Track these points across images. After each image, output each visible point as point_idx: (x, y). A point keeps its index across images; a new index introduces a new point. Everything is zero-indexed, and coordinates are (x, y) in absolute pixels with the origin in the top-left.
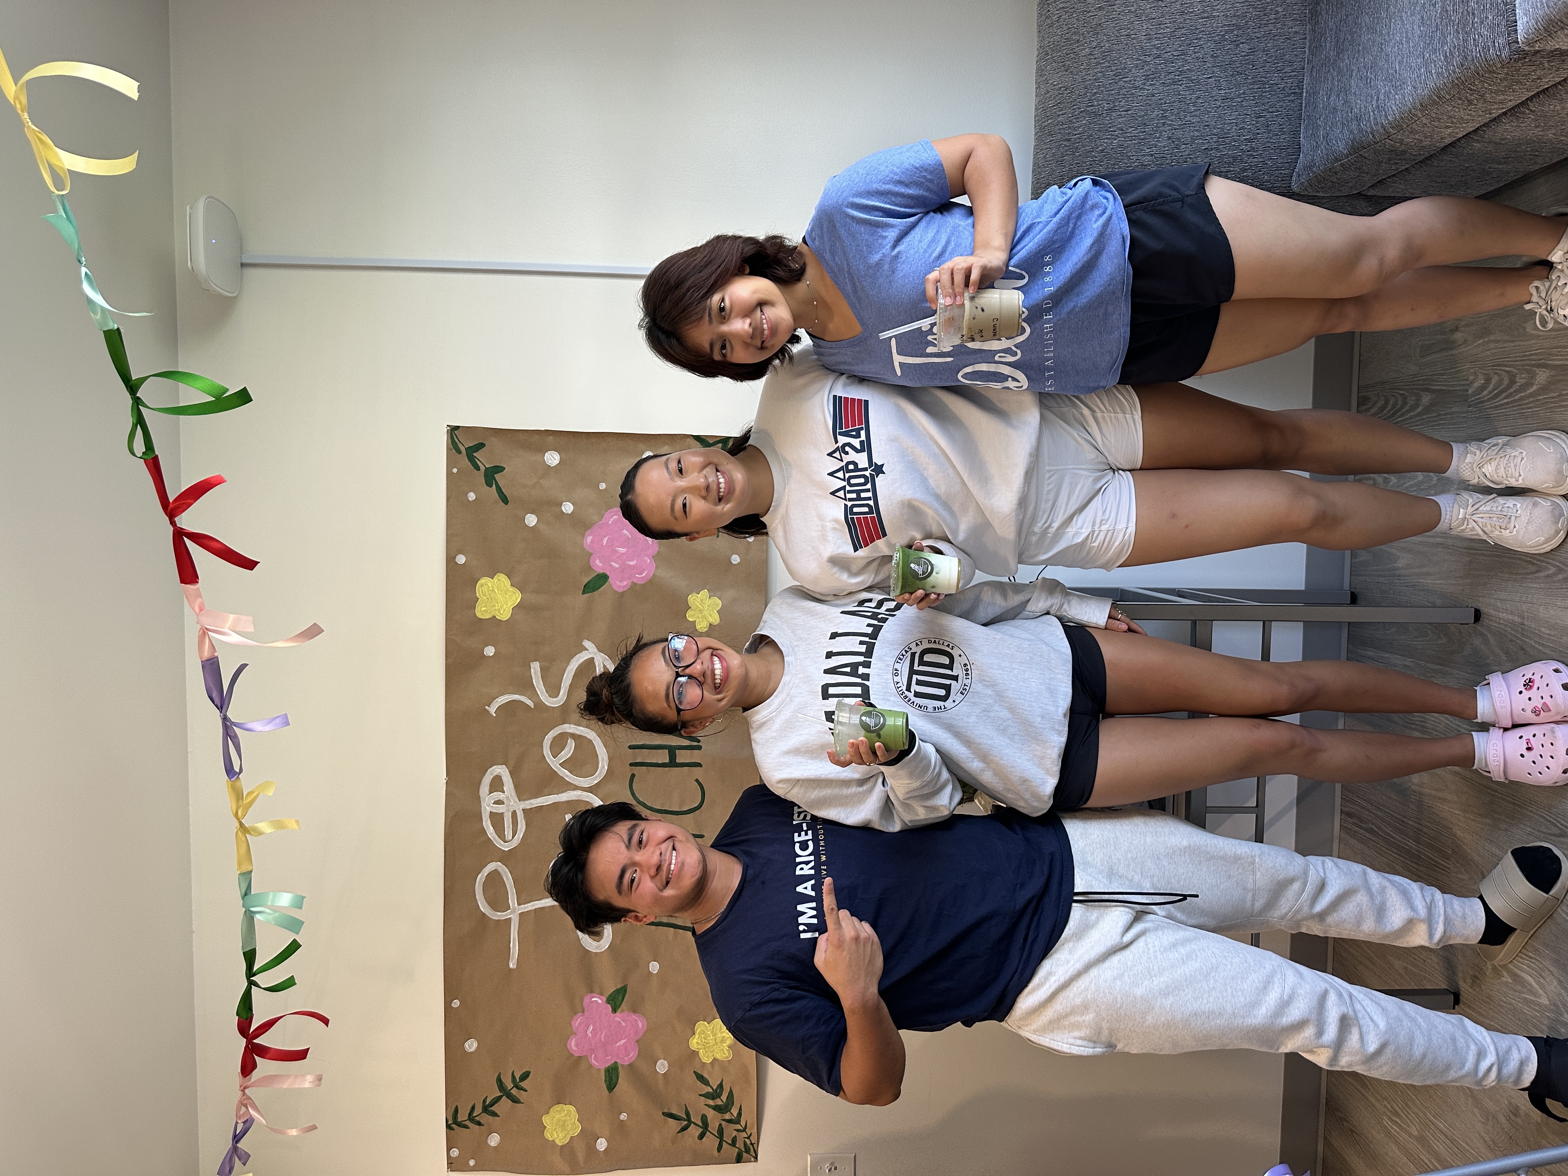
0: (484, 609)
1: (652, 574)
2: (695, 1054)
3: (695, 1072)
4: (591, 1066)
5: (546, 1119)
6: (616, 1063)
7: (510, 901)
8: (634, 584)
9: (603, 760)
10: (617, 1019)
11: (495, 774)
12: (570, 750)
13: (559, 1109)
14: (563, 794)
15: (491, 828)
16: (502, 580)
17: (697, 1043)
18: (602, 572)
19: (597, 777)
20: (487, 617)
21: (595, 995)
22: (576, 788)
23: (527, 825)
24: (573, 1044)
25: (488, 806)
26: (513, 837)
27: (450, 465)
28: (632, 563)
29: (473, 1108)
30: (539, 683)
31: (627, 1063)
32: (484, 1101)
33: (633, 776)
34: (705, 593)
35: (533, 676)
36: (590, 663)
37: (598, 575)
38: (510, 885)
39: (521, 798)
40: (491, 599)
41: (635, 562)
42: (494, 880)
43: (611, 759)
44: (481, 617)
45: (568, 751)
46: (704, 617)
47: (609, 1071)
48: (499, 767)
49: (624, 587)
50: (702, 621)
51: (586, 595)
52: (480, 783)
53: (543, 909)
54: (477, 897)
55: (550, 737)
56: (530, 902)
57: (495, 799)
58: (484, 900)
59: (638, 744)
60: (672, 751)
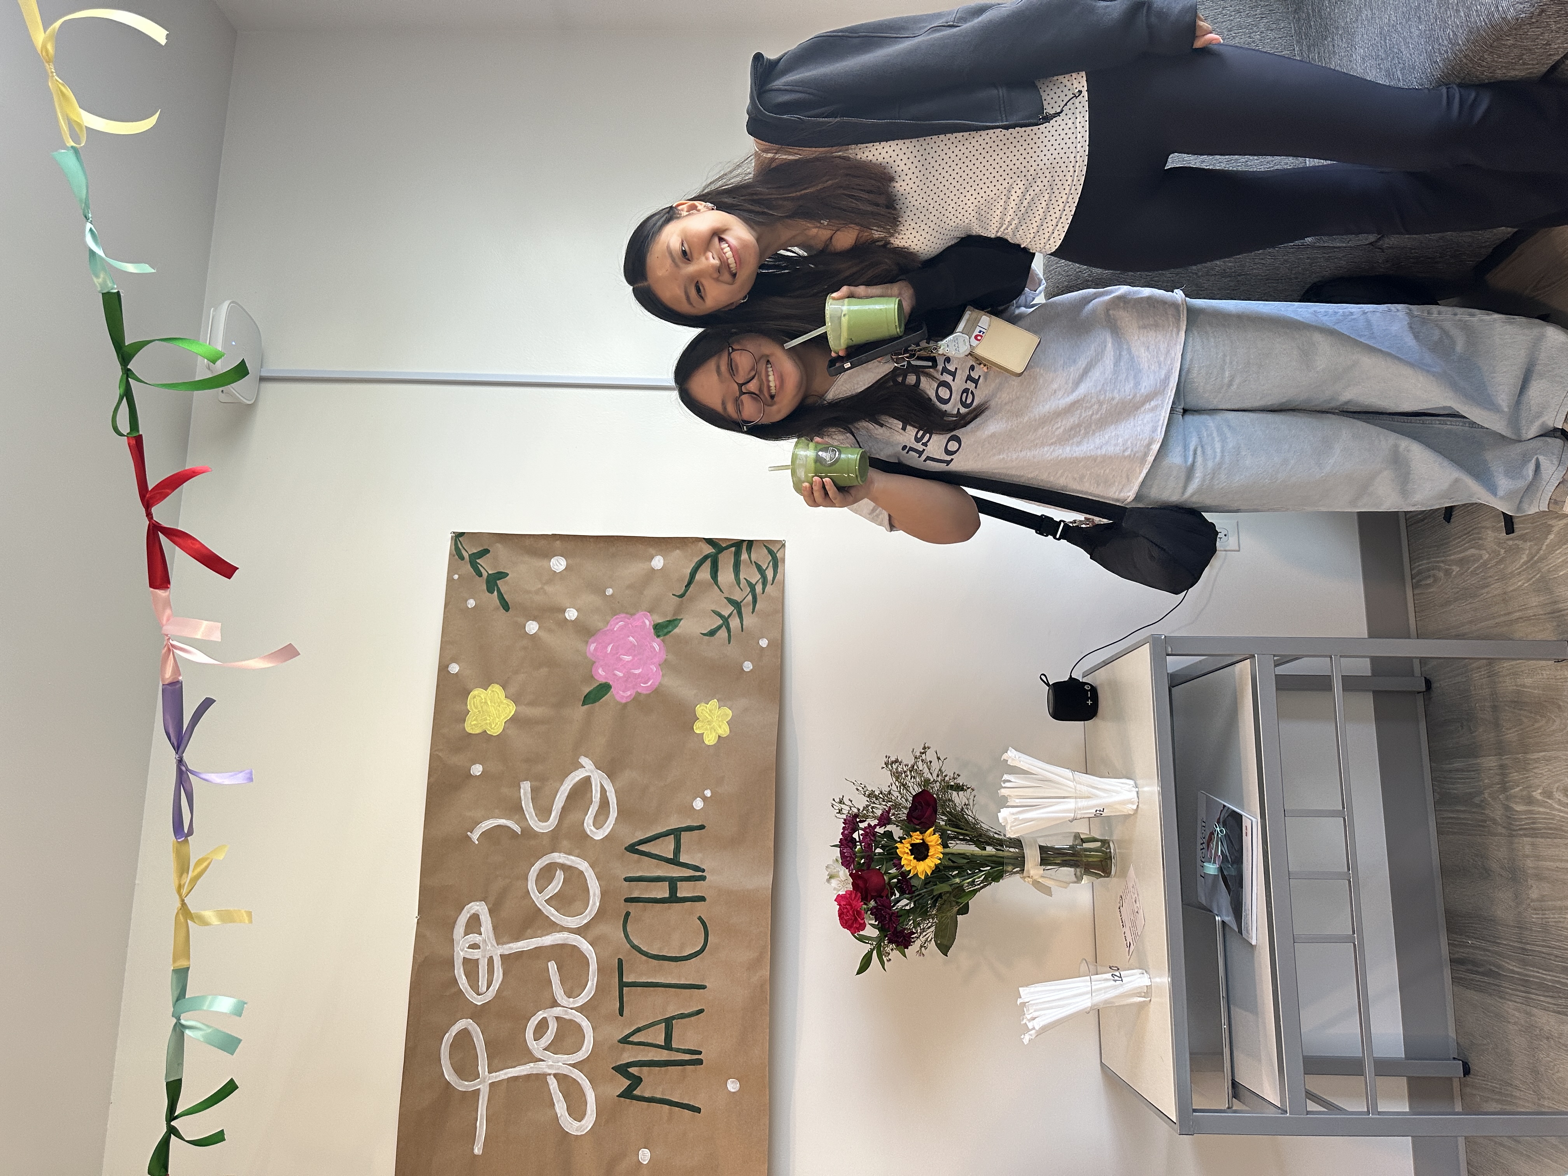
0: (474, 722)
1: (657, 684)
7: (479, 1068)
8: (638, 694)
9: (594, 895)
11: (472, 912)
12: (558, 884)
14: (547, 937)
15: (464, 977)
16: (496, 690)
18: (604, 681)
19: (586, 916)
20: (478, 731)
22: (563, 929)
23: (504, 974)
25: (462, 951)
26: (487, 989)
27: (451, 570)
28: (637, 672)
30: (528, 804)
33: (628, 914)
34: (714, 703)
35: (522, 798)
36: (586, 782)
37: (600, 684)
38: (481, 1050)
39: (499, 941)
40: (483, 711)
41: (640, 670)
42: (464, 1039)
43: (604, 894)
44: (471, 732)
45: (556, 885)
46: (713, 729)
48: (478, 904)
49: (627, 697)
50: (711, 733)
51: (586, 706)
52: (454, 922)
53: (516, 1079)
54: (443, 1062)
55: (537, 868)
56: (502, 1070)
57: (470, 942)
58: (450, 1066)
59: (635, 875)
60: (673, 883)
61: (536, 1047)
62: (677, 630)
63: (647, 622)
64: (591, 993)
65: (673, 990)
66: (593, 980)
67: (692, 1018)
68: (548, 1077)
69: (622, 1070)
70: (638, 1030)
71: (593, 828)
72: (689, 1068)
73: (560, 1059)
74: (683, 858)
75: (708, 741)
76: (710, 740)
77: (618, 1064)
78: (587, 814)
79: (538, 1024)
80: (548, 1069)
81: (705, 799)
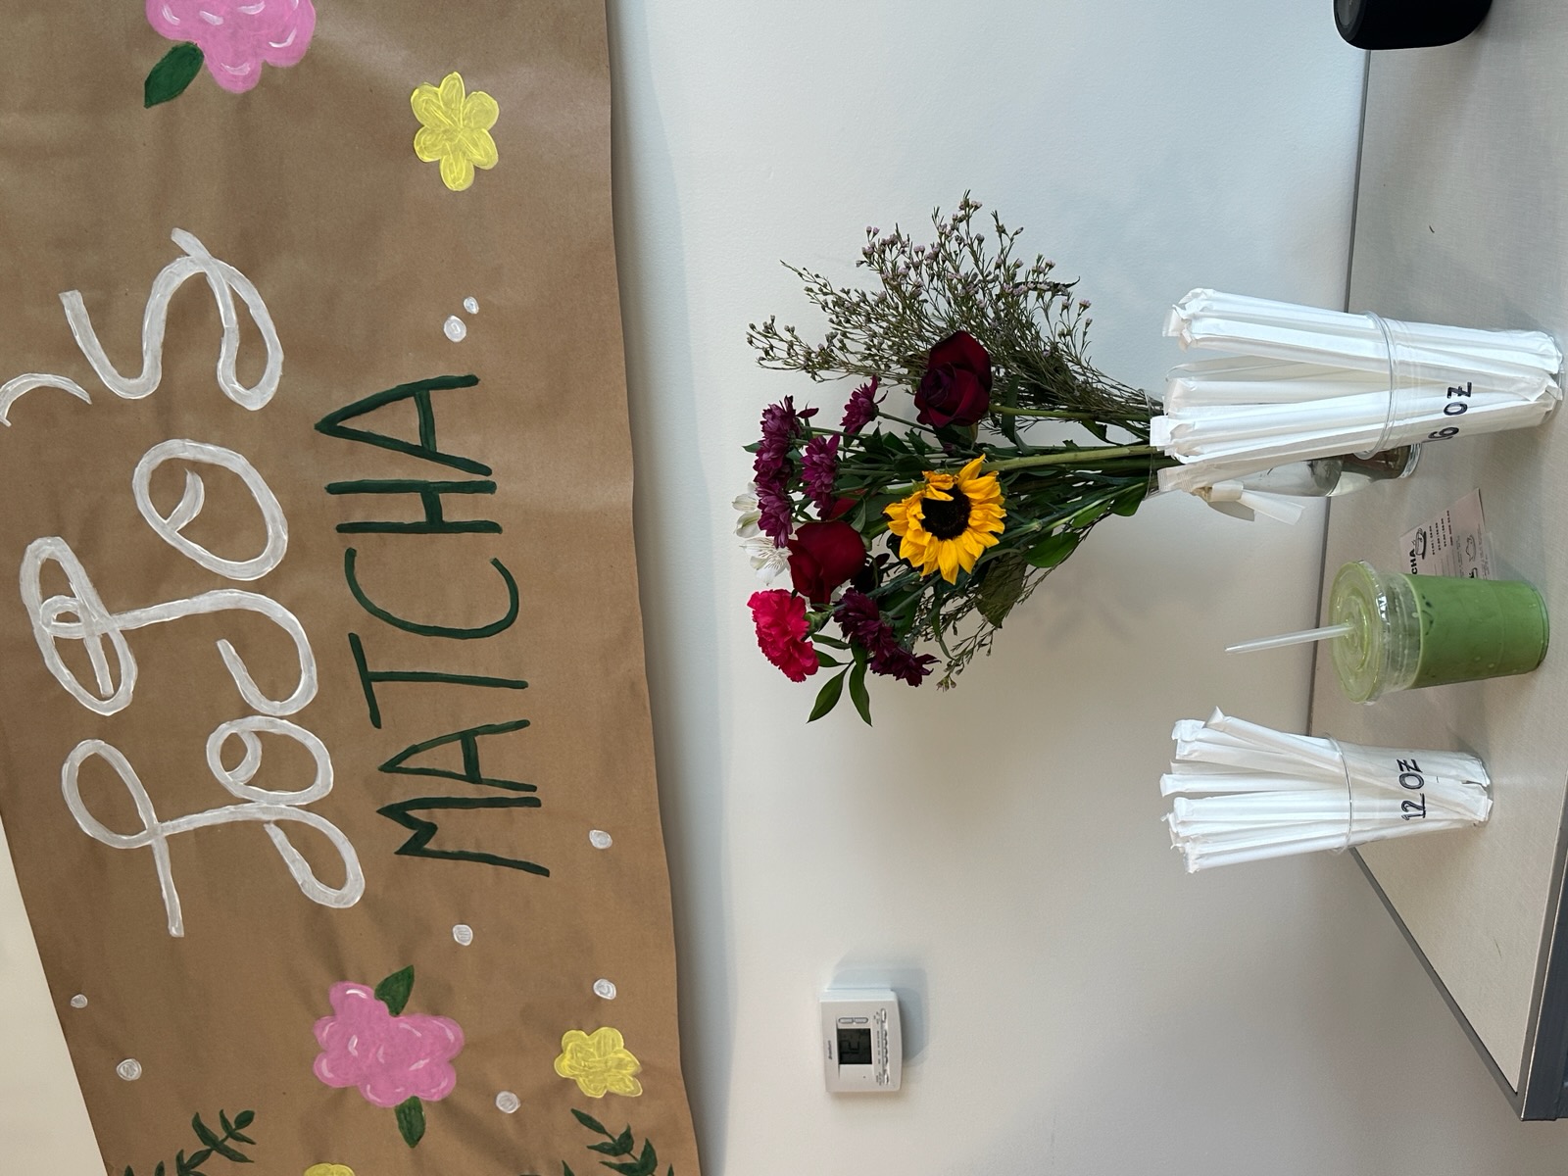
1: (308, 39)
2: (568, 1084)
3: (573, 1111)
4: (368, 1103)
6: (415, 1099)
7: (141, 814)
8: (269, 70)
9: (274, 520)
10: (403, 1025)
11: (44, 556)
12: (197, 498)
13: (321, 1172)
14: (203, 598)
15: (66, 671)
17: (570, 1067)
18: (182, 39)
19: (267, 558)
21: (351, 984)
22: (227, 583)
23: (139, 663)
24: (324, 1068)
25: (48, 625)
26: (116, 688)
28: (253, 10)
30: (90, 342)
31: (436, 1099)
32: (179, 1158)
33: (351, 555)
34: (453, 81)
35: (73, 327)
36: (197, 291)
37: (175, 50)
38: (135, 787)
39: (111, 606)
41: (262, 6)
42: (95, 772)
43: (292, 517)
45: (193, 500)
46: (459, 150)
47: (404, 1112)
48: (49, 541)
49: (245, 79)
50: (456, 160)
51: (156, 108)
52: (17, 576)
53: (211, 829)
54: (72, 808)
55: (145, 470)
56: (182, 816)
57: (56, 610)
58: (87, 813)
59: (348, 480)
60: (430, 494)
61: (233, 780)
64: (310, 692)
66: (310, 671)
67: (510, 734)
68: (267, 826)
69: (396, 812)
70: (414, 750)
71: (237, 386)
72: (517, 811)
73: (280, 799)
74: (443, 446)
75: (454, 181)
76: (457, 177)
77: (387, 804)
78: (219, 357)
79: (224, 745)
80: (264, 813)
81: (466, 318)
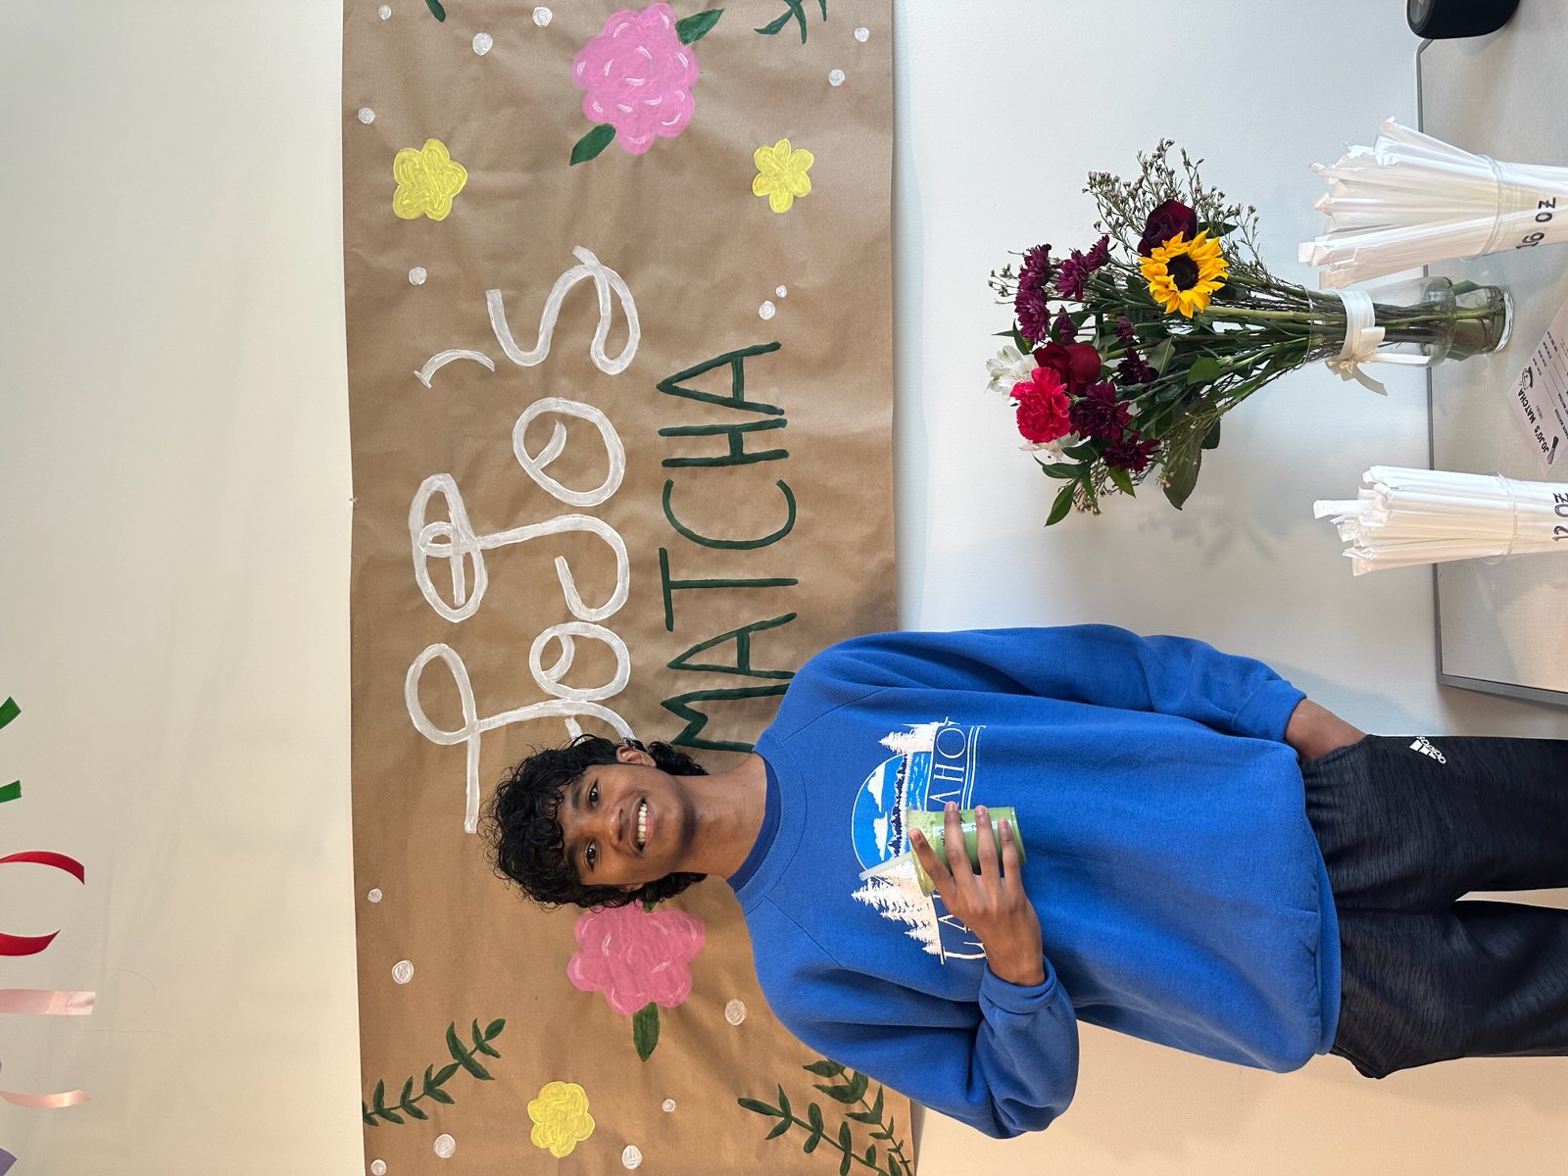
0: (407, 201)
1: (688, 119)
4: (609, 1009)
5: (534, 1110)
6: (653, 1004)
7: (464, 712)
8: (659, 140)
9: (616, 458)
10: (653, 922)
11: (434, 489)
12: (560, 443)
13: (555, 1090)
14: (550, 522)
15: (430, 584)
16: (435, 148)
18: (602, 123)
19: (606, 489)
20: (413, 215)
22: (574, 509)
23: (490, 578)
24: (576, 969)
25: (423, 546)
26: (467, 599)
28: (654, 103)
29: (409, 1085)
30: (501, 326)
31: (671, 1005)
32: (428, 1074)
33: (669, 485)
34: (783, 145)
35: (492, 315)
36: (588, 286)
37: (597, 128)
38: (464, 686)
39: (478, 530)
40: (419, 184)
41: (660, 100)
42: (436, 675)
43: (630, 455)
44: (403, 216)
45: (557, 444)
46: (784, 186)
47: (641, 1019)
48: (440, 477)
49: (642, 146)
50: (781, 193)
51: (577, 165)
52: (408, 506)
53: (519, 725)
54: (409, 706)
55: (524, 421)
56: (498, 713)
57: (434, 533)
58: (421, 710)
59: (675, 426)
60: (735, 435)
61: (546, 679)
62: (715, 30)
63: (666, 20)
64: (622, 599)
65: (747, 589)
66: (624, 581)
67: (779, 627)
68: (567, 721)
69: (676, 707)
70: (698, 649)
71: (604, 358)
73: (583, 695)
74: (749, 397)
75: (778, 207)
76: (780, 204)
77: (670, 697)
78: (594, 337)
79: (545, 647)
80: (567, 709)
81: (777, 301)
